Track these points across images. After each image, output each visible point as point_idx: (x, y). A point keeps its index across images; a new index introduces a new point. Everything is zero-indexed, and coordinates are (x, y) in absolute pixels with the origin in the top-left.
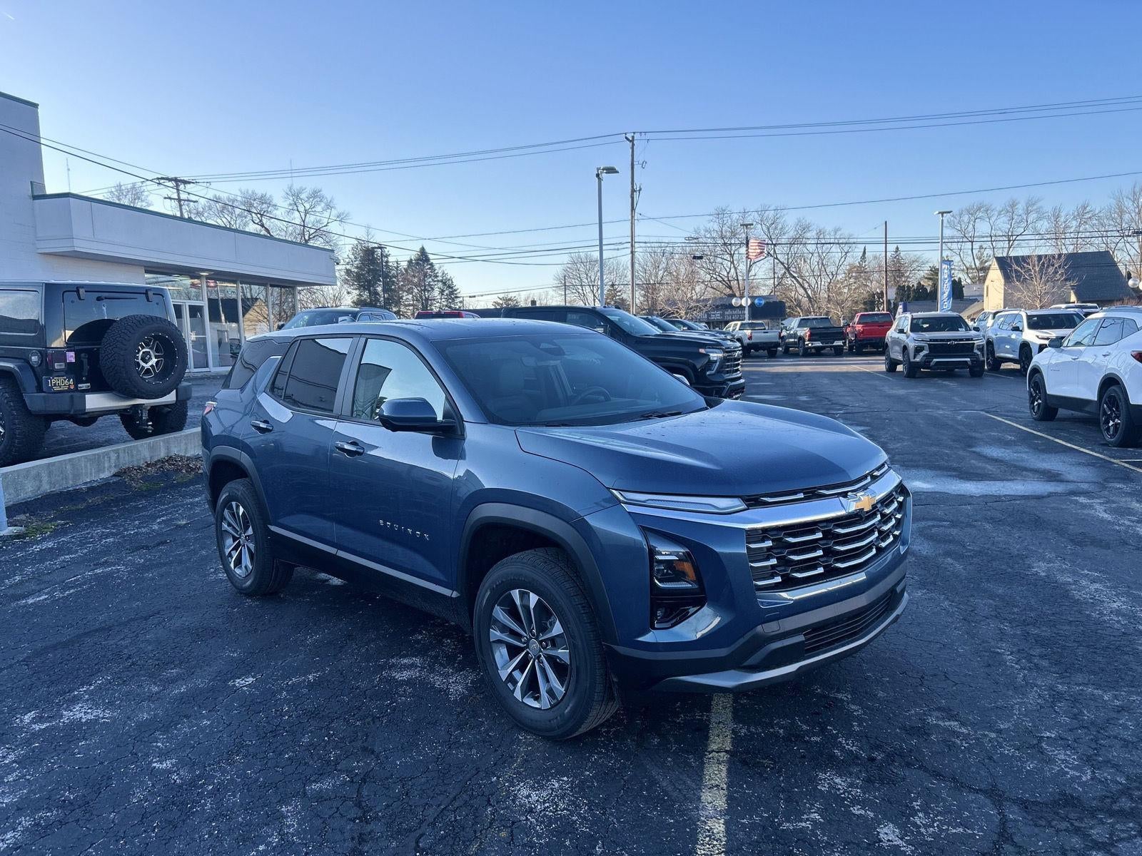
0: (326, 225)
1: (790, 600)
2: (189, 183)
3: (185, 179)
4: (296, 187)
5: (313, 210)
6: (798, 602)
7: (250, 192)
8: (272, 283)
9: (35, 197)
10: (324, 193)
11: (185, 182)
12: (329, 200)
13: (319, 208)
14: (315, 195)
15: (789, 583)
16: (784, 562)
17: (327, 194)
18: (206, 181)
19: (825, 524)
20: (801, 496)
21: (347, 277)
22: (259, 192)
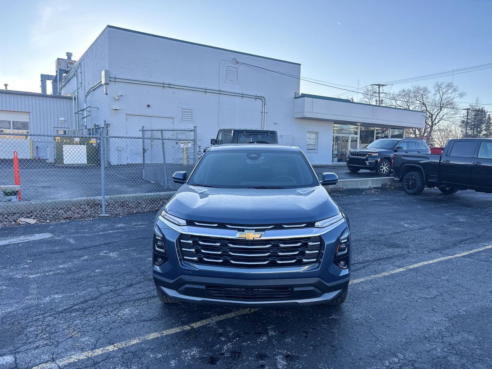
0: (453, 99)
1: (198, 269)
2: (384, 85)
3: (383, 84)
4: (439, 83)
5: (447, 92)
6: (201, 271)
7: (417, 87)
8: (392, 127)
9: (295, 98)
10: (454, 84)
11: (383, 85)
12: (455, 87)
13: (450, 91)
14: (449, 86)
15: (200, 262)
16: (198, 251)
17: (455, 84)
18: (391, 84)
19: (224, 241)
20: (216, 225)
21: (462, 124)
22: (422, 86)
